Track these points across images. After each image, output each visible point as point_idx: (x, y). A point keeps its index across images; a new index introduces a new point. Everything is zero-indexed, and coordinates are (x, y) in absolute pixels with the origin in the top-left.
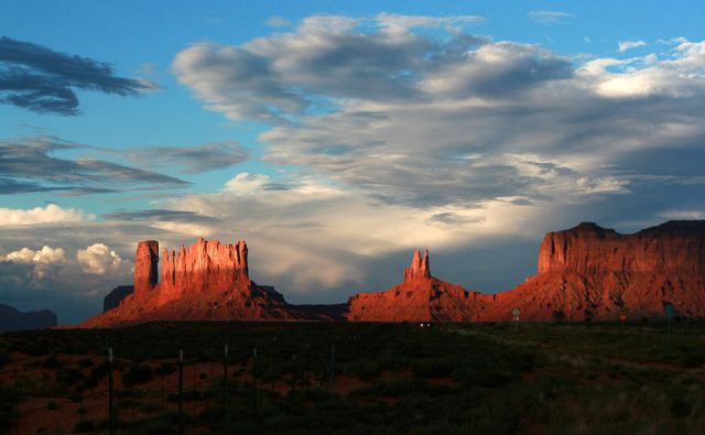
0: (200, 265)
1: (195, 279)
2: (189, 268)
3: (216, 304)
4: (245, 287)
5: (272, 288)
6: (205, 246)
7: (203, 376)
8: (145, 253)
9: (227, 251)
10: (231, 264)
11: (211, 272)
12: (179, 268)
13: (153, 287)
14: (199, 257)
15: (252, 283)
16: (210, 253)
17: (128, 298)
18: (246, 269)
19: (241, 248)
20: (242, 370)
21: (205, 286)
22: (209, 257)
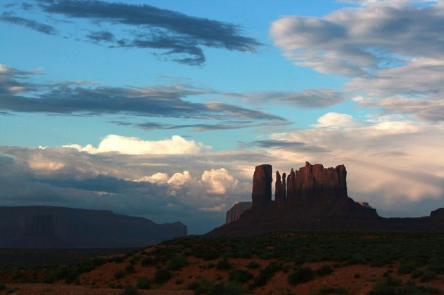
0: (307, 184)
1: (303, 196)
5: (367, 204)
6: (311, 169)
7: (357, 276)
8: (261, 175)
10: (332, 184)
11: (316, 190)
15: (351, 200)
20: (391, 271)
22: (314, 178)
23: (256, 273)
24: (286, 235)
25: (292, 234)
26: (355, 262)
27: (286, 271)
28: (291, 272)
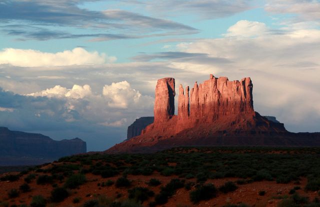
0: (211, 98)
1: (207, 111)
2: (201, 101)
3: (224, 132)
4: (250, 118)
5: (275, 118)
6: (216, 82)
7: (262, 194)
8: (163, 88)
9: (234, 86)
10: (238, 97)
11: (220, 105)
12: (193, 101)
13: (170, 118)
14: (210, 92)
15: (257, 114)
16: (220, 88)
17: (149, 128)
18: (252, 102)
19: (247, 84)
20: (298, 188)
21: (216, 117)
22: (219, 92)
23: (157, 191)
24: (189, 151)
25: (196, 150)
26: (260, 179)
27: (188, 188)
28: (194, 189)
